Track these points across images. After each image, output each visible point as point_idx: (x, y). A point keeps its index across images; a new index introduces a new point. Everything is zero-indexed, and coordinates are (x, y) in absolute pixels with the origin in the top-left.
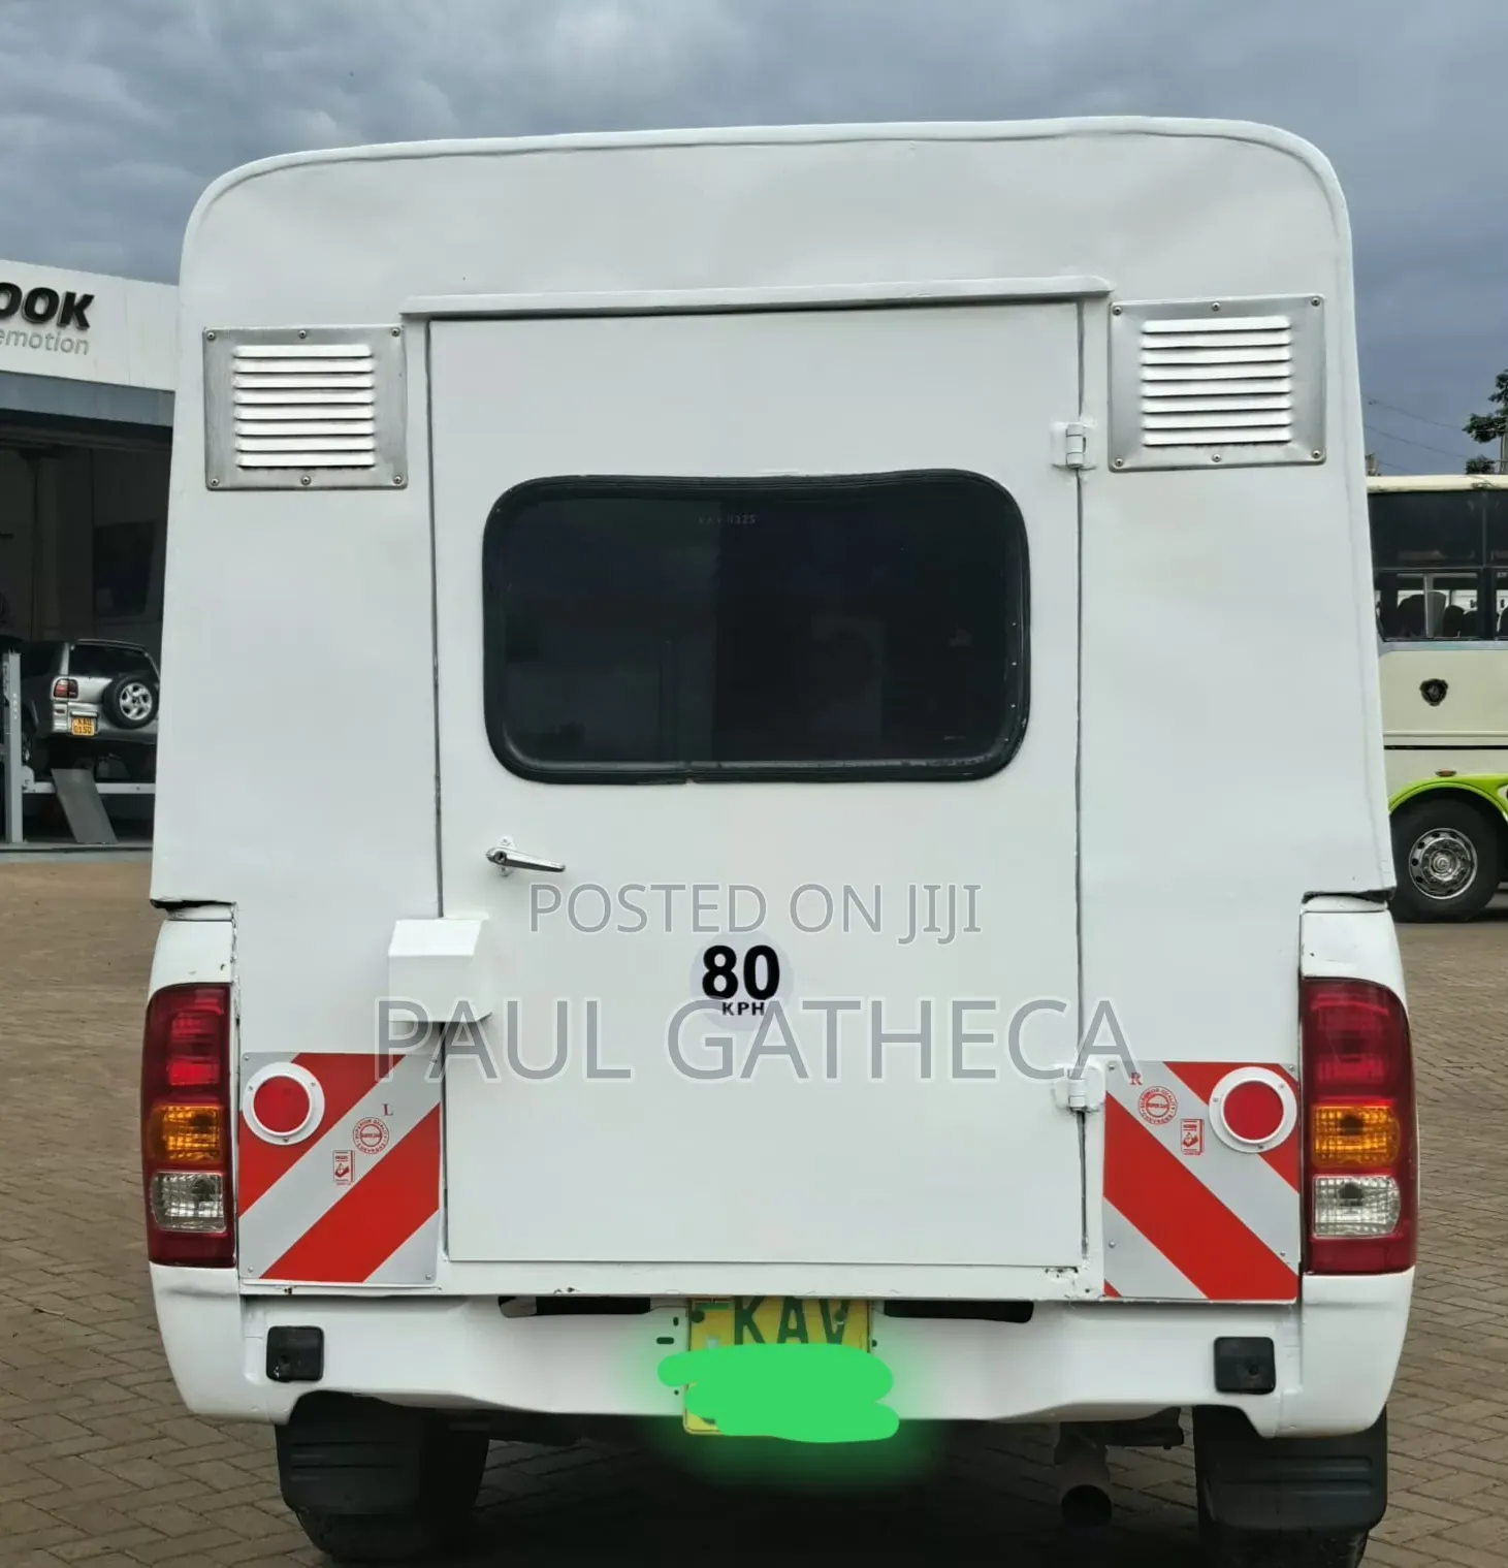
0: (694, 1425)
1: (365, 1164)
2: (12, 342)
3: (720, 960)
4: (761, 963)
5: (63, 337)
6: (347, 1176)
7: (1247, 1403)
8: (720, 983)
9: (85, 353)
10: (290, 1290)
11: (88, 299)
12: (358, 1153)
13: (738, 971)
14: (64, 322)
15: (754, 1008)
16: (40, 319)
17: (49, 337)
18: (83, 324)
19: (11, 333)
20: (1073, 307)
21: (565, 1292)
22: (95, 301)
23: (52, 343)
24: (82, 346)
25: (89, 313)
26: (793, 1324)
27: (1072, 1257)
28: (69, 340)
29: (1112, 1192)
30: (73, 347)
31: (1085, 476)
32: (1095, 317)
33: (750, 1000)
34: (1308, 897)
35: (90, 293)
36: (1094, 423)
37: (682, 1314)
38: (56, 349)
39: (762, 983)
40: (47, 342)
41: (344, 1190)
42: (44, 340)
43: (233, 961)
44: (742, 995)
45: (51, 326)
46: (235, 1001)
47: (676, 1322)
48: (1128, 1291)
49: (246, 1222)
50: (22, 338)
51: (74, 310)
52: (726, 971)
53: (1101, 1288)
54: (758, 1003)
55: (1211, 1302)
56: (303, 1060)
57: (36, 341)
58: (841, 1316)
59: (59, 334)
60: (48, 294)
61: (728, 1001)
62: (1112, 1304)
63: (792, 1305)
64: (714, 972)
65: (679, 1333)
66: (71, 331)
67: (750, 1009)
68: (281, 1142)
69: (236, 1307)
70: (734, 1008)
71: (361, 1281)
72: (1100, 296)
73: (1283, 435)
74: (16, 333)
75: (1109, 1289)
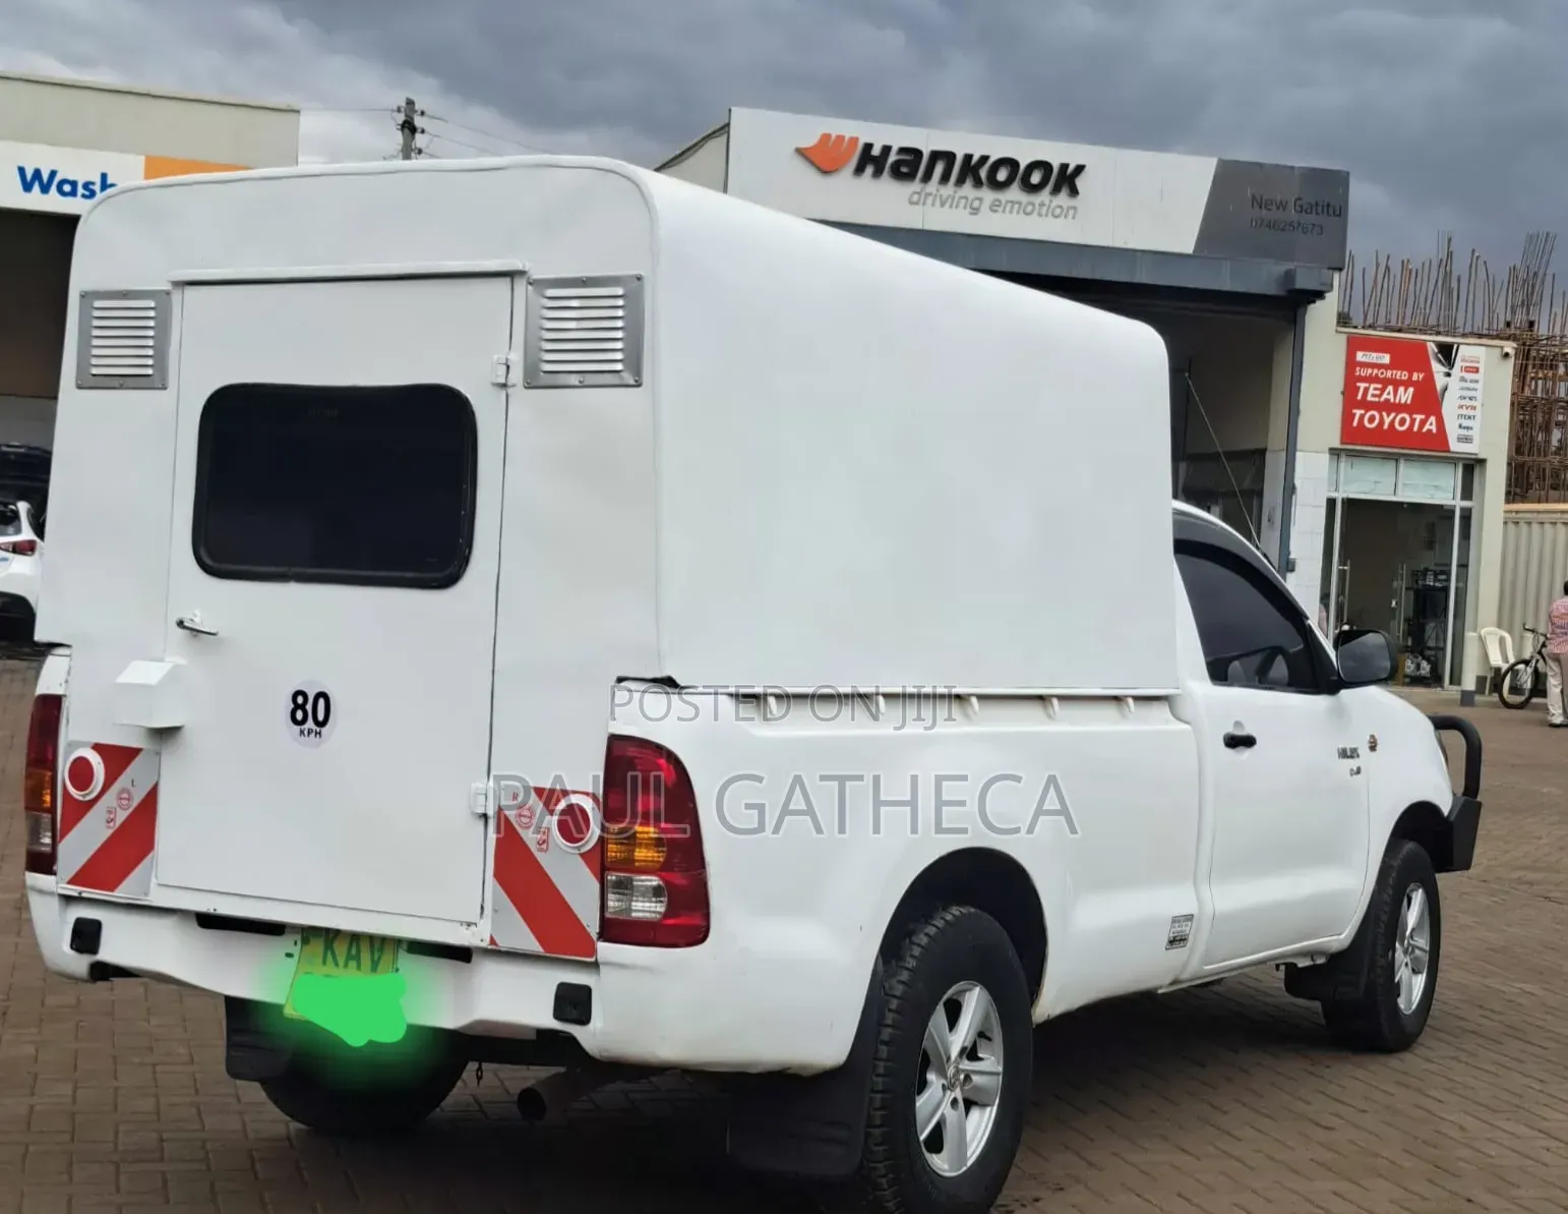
0: (288, 1012)
1: (121, 816)
2: (1008, 209)
3: (300, 700)
4: (321, 702)
5: (1054, 204)
6: (112, 824)
7: (575, 1030)
8: (299, 715)
9: (1074, 218)
10: (80, 893)
11: (1080, 169)
12: (118, 809)
13: (309, 707)
14: (1056, 190)
15: (316, 733)
16: (1034, 189)
17: (1042, 205)
18: (1074, 192)
19: (1007, 202)
20: (508, 280)
21: (212, 911)
22: (1086, 169)
23: (1044, 209)
24: (1071, 212)
25: (1080, 182)
26: (354, 951)
27: (474, 916)
28: (1061, 207)
29: (498, 875)
30: (1064, 213)
31: (510, 391)
32: (521, 286)
33: (314, 727)
34: (620, 680)
35: (1081, 163)
36: (516, 358)
37: (298, 938)
38: (1047, 215)
39: (321, 717)
40: (1040, 209)
41: (111, 831)
42: (1037, 207)
43: (66, 682)
44: (310, 724)
45: (1045, 195)
46: (68, 708)
47: (296, 943)
48: (504, 944)
49: (62, 848)
50: (1016, 206)
51: (1067, 180)
52: (303, 707)
53: (488, 939)
54: (318, 730)
55: (548, 955)
56: (97, 747)
57: (1030, 208)
58: (381, 950)
59: (1051, 201)
60: (1045, 166)
61: (303, 727)
62: (495, 952)
63: (355, 937)
64: (297, 707)
65: (296, 950)
66: (1063, 198)
67: (314, 734)
68: (81, 798)
69: (55, 902)
70: (306, 732)
71: (112, 891)
72: (522, 273)
73: (619, 367)
74: (1012, 202)
75: (493, 941)
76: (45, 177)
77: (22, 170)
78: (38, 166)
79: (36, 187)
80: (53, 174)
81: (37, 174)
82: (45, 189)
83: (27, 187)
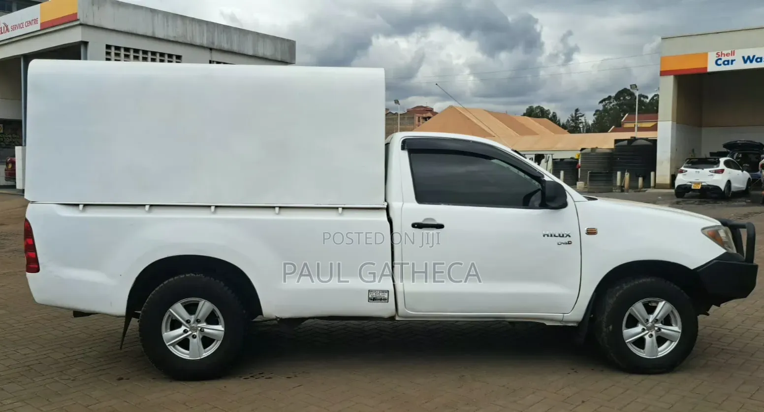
76: (751, 58)
77: (743, 57)
78: (749, 55)
79: (748, 61)
80: (754, 56)
81: (749, 57)
82: (751, 62)
83: (745, 62)
